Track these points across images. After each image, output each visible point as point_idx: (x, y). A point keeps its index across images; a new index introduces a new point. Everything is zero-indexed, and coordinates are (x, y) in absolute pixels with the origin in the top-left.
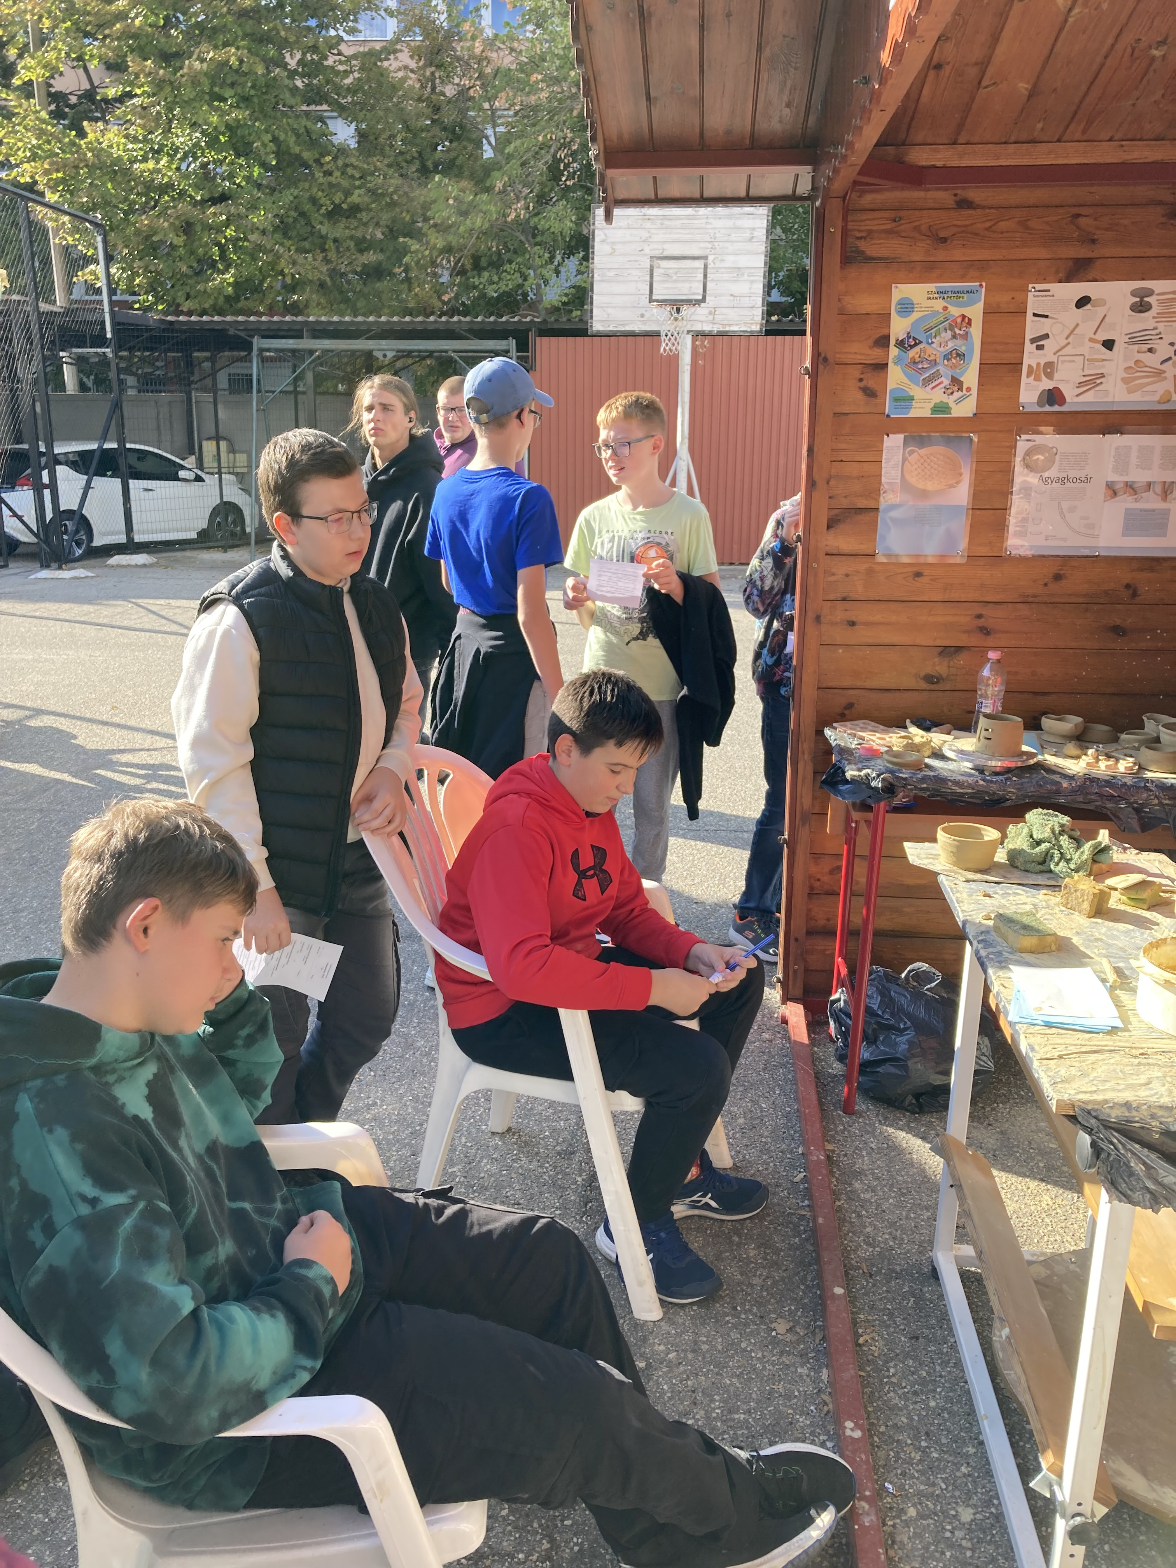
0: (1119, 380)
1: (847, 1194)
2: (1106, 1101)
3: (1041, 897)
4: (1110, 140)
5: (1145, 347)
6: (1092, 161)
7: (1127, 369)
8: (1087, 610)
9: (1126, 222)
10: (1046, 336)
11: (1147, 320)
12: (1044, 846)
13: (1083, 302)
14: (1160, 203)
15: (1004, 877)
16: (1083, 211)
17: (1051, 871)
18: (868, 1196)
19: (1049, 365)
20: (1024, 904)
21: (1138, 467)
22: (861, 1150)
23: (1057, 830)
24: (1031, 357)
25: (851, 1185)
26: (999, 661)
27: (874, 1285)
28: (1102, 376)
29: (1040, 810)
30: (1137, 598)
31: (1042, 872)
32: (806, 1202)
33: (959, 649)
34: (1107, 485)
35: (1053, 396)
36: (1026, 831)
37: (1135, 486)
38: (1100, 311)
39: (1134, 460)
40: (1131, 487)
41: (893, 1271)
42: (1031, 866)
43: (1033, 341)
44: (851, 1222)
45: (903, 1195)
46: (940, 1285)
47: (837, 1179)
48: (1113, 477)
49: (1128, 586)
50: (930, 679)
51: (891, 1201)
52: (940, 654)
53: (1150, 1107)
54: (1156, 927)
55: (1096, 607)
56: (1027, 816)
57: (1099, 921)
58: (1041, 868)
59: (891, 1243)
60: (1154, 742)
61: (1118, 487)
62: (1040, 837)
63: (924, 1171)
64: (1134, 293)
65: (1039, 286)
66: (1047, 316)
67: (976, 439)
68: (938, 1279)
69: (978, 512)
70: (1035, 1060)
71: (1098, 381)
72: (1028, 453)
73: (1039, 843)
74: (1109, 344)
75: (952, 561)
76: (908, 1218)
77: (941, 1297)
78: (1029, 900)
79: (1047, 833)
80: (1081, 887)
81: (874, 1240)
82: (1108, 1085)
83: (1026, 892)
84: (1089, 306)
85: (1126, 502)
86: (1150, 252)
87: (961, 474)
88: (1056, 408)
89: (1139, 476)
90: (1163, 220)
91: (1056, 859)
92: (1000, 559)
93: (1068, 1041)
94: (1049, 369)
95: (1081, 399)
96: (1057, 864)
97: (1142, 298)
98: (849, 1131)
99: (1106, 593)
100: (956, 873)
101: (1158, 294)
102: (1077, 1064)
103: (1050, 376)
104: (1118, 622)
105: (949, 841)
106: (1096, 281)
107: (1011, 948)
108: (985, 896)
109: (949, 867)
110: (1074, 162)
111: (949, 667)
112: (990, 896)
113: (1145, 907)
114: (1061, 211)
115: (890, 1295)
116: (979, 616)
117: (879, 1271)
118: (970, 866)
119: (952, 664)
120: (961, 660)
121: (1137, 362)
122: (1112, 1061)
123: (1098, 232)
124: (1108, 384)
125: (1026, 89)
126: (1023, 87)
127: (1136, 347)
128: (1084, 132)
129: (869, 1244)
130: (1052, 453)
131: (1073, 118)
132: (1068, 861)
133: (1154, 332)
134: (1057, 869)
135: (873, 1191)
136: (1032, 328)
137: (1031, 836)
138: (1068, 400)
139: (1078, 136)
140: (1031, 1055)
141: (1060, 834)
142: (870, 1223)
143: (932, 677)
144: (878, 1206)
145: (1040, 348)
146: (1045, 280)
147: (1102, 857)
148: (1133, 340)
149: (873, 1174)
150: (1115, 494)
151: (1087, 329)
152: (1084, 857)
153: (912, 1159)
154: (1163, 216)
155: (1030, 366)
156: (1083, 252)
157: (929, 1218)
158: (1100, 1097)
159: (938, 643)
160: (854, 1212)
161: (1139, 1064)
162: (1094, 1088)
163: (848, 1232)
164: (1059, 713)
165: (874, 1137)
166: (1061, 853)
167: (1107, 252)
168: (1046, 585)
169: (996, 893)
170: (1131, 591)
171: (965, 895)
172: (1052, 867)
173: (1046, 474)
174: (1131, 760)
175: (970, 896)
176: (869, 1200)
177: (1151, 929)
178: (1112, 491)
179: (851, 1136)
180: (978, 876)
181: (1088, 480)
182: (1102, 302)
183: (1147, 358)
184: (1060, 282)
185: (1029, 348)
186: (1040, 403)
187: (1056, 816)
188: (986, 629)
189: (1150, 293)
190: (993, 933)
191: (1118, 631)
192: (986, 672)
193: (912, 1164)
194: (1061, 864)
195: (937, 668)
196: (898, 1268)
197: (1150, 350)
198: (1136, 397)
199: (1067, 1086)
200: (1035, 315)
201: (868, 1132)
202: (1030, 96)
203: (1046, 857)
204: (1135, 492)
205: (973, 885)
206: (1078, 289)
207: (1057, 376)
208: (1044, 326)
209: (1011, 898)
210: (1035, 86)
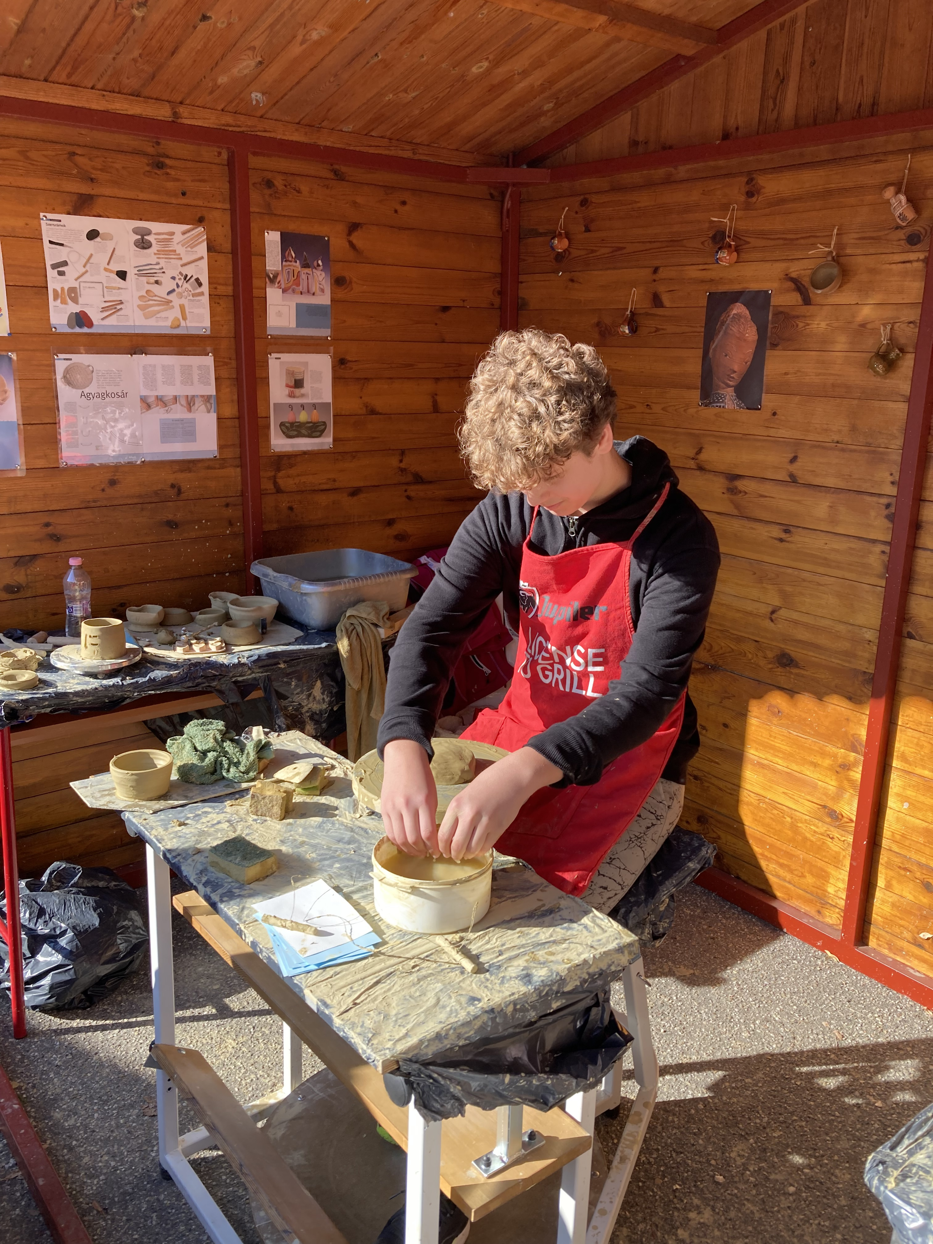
0: (136, 309)
1: (50, 1130)
2: (421, 1042)
3: (228, 809)
4: (92, 88)
5: (152, 280)
6: (80, 105)
7: (141, 297)
8: (142, 509)
9: (118, 166)
10: (65, 263)
11: (149, 257)
12: (211, 755)
13: (93, 235)
14: (146, 154)
15: (186, 797)
16: (79, 151)
17: (224, 778)
18: (71, 1122)
19: (72, 290)
20: (219, 823)
21: (164, 383)
22: (46, 1073)
23: (219, 737)
24: (54, 282)
25: (51, 1118)
26: (80, 567)
27: (113, 1220)
28: (121, 303)
29: (196, 721)
30: (182, 495)
31: (216, 781)
32: (12, 1161)
33: (34, 557)
34: (141, 399)
35: (82, 319)
36: (188, 746)
37: (165, 399)
38: (110, 245)
39: (159, 377)
40: (161, 400)
41: (125, 1193)
42: (204, 779)
43: (54, 267)
44: (65, 1161)
45: (105, 1102)
46: (174, 1184)
47: (35, 1118)
48: (144, 393)
49: (173, 486)
50: (9, 589)
51: (96, 1115)
52: (16, 564)
53: (455, 1029)
54: (336, 812)
55: (149, 506)
56: (185, 729)
57: (291, 821)
58: (214, 777)
59: (113, 1164)
60: (226, 618)
61: (151, 400)
62: (205, 747)
63: (115, 1066)
64: (136, 231)
65: (50, 216)
66: (62, 245)
67: (14, 356)
68: (171, 1179)
69: (29, 427)
70: (334, 1017)
71: (119, 307)
72: (67, 371)
73: (204, 753)
74: (122, 275)
75: (12, 475)
76: (118, 1126)
77: (179, 1196)
78: (221, 817)
79: (211, 743)
80: (268, 793)
81: (94, 1168)
82: (413, 1020)
83: (213, 808)
84: (98, 239)
85: (158, 414)
86: (142, 196)
87: (6, 392)
88: (85, 330)
89: (168, 391)
90: (148, 168)
91: (226, 766)
92: (55, 470)
93: (350, 979)
94: (73, 294)
95: (107, 322)
96: (228, 771)
97: (143, 236)
98: (28, 1057)
99: (156, 493)
100: (140, 806)
101: (155, 234)
102: (372, 1006)
103: (75, 300)
104: (170, 517)
105: (128, 777)
106: (100, 216)
107: (237, 881)
108: (180, 825)
109: (131, 802)
110: (66, 103)
111: (27, 575)
112: (185, 824)
113: (318, 793)
114: (58, 147)
115: (132, 1223)
116: (47, 525)
117: (113, 1203)
118: (149, 796)
119: (29, 572)
120: (38, 567)
121: (148, 292)
122: (397, 987)
123: (94, 172)
124: (127, 309)
125: (15, 24)
126: (13, 21)
127: (144, 279)
128: (69, 75)
129: (91, 1177)
130: (89, 372)
131: (57, 63)
132: (237, 764)
133: (157, 267)
134: (230, 775)
135: (75, 1114)
136: (51, 255)
137: (196, 749)
138: (95, 322)
139: (63, 78)
140: (327, 1012)
141: (223, 741)
142: (84, 1152)
143: (12, 587)
144: (86, 1127)
145: (62, 274)
146: (53, 211)
147: (265, 754)
148: (142, 273)
149: (68, 1094)
150: (149, 407)
151: (101, 259)
152: (252, 758)
153: (100, 1059)
154: (148, 165)
155: (55, 291)
156: (84, 189)
157: (138, 1116)
158: (413, 1040)
159: (12, 554)
160: (65, 1147)
161: (419, 980)
162: (404, 1031)
163: (66, 1173)
164: (140, 603)
165: (56, 1052)
166: (228, 759)
167: (107, 191)
168: (103, 490)
169: (188, 818)
170: (176, 490)
171: (160, 830)
172: (224, 774)
173: (86, 391)
174: (218, 639)
175: (166, 829)
176: (74, 1126)
177: (336, 815)
178: (146, 403)
179: (32, 1062)
180: (162, 804)
181: (124, 395)
182: (109, 237)
183: (155, 288)
184: (69, 214)
185: (51, 274)
186: (70, 325)
187: (211, 723)
188: (55, 535)
189: (149, 233)
190: (211, 869)
191: (172, 524)
192: (70, 578)
193: (102, 1065)
194: (231, 770)
195: (15, 578)
196: (128, 1188)
197: (157, 282)
198: (152, 322)
199: (380, 1038)
200: (51, 242)
201: (48, 1050)
202: (19, 31)
203: (216, 767)
204: (165, 405)
205: (162, 816)
206: (87, 223)
207: (81, 300)
208: (60, 254)
209: (204, 820)
210: (24, 22)
